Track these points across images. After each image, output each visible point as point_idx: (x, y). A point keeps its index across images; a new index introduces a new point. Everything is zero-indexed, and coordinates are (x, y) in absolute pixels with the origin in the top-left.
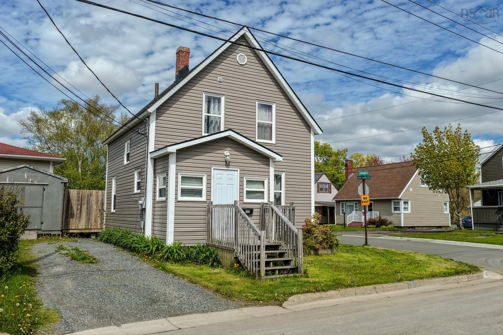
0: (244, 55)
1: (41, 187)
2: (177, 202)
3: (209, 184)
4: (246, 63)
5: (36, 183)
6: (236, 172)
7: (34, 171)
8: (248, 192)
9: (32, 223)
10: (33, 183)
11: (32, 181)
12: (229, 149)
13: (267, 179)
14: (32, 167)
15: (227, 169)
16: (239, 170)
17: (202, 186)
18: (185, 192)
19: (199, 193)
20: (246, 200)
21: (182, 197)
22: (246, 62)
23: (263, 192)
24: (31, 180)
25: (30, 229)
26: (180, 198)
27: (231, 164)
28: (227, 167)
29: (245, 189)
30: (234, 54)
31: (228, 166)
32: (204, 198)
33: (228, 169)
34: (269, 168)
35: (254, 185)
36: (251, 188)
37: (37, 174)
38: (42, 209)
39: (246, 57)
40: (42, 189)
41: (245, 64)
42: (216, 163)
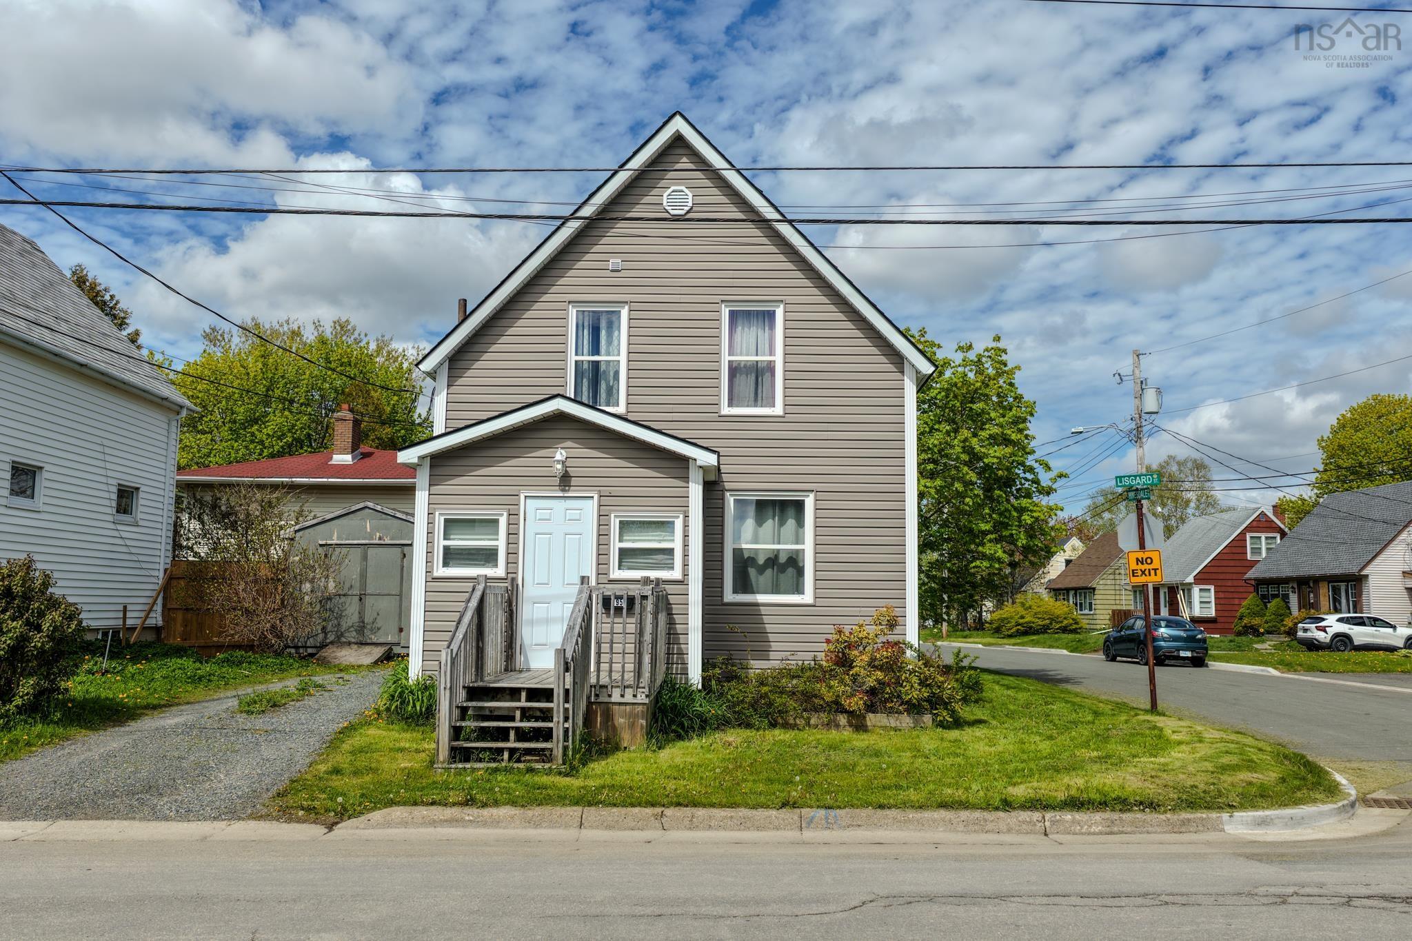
0: (683, 188)
1: (398, 550)
2: (431, 579)
3: (512, 534)
4: (692, 208)
5: (387, 541)
6: (590, 502)
7: (384, 516)
8: (624, 553)
9: (382, 629)
10: (382, 542)
11: (380, 539)
12: (569, 444)
13: (681, 516)
14: (379, 508)
15: (561, 495)
16: (596, 497)
17: (497, 540)
18: (451, 556)
19: (488, 556)
20: (616, 574)
21: (445, 568)
22: (690, 204)
23: (670, 552)
24: (378, 535)
25: (378, 642)
26: (440, 571)
27: (574, 481)
28: (563, 491)
29: (616, 545)
30: (655, 192)
31: (567, 488)
32: (500, 571)
33: (566, 495)
34: (686, 485)
35: (641, 532)
36: (634, 541)
37: (389, 521)
38: (401, 600)
39: (690, 191)
40: (400, 556)
41: (688, 212)
42: (535, 481)
